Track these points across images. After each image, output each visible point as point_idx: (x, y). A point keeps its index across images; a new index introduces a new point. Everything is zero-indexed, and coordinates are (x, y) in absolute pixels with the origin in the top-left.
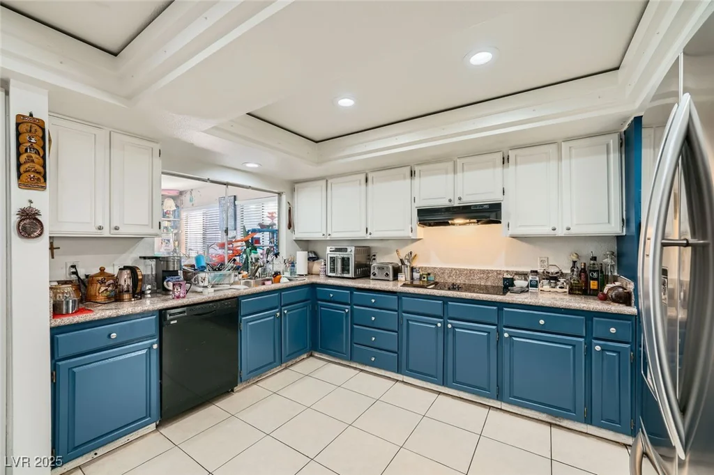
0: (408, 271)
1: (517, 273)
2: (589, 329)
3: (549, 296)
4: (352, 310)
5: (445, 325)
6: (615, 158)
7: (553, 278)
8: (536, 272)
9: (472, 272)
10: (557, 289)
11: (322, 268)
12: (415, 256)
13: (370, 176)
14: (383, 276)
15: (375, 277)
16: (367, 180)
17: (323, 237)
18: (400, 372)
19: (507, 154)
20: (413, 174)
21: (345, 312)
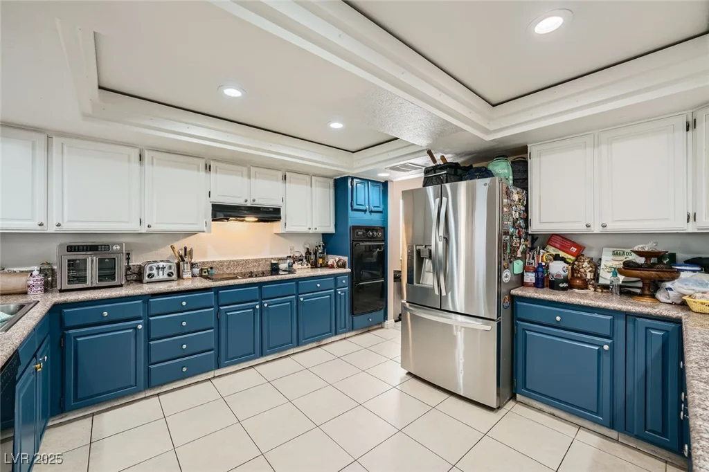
0: (187, 266)
1: (280, 259)
2: (335, 284)
3: (303, 270)
4: (148, 326)
5: (261, 305)
6: (332, 191)
7: (300, 259)
8: (290, 257)
9: (247, 261)
10: (305, 267)
11: (37, 279)
12: (191, 251)
13: (147, 155)
14: (166, 277)
15: (153, 279)
16: (141, 158)
17: (39, 230)
18: (218, 366)
19: (286, 173)
20: (208, 168)
21: (136, 328)
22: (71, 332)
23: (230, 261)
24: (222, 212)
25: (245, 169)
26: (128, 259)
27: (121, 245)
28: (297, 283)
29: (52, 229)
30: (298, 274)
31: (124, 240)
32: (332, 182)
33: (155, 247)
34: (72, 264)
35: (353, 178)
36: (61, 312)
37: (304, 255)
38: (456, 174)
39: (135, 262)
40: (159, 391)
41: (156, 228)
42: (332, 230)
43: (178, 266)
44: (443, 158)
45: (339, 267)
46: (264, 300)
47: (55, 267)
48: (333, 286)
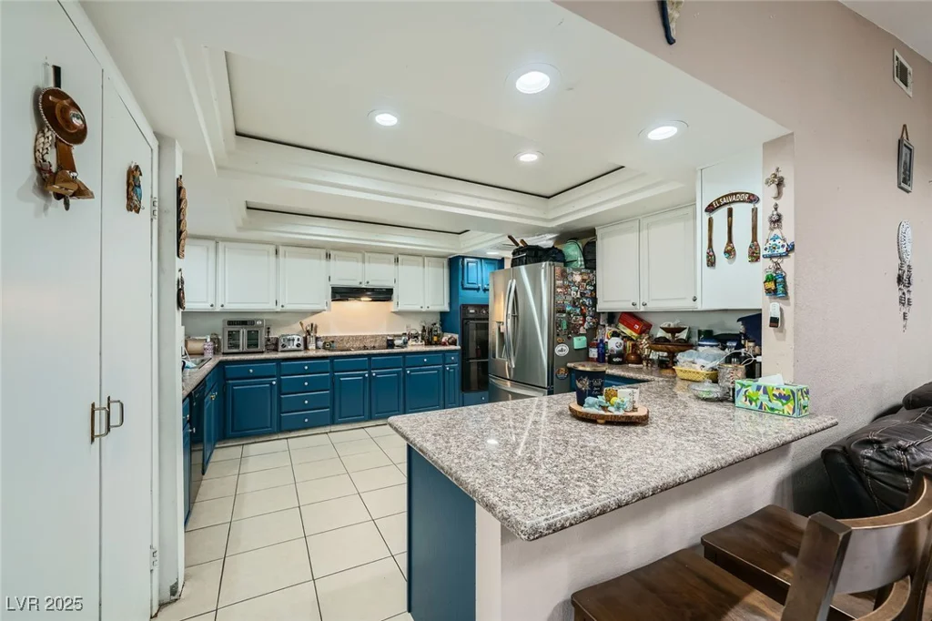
0: (313, 340)
1: (395, 336)
2: (444, 360)
3: (415, 346)
4: (279, 381)
5: (370, 374)
6: (446, 271)
7: (416, 337)
8: (406, 334)
10: (419, 343)
11: (209, 345)
12: (316, 327)
13: (281, 249)
14: (295, 347)
15: (285, 349)
16: (277, 252)
17: (210, 309)
18: (333, 423)
19: (397, 257)
20: (328, 256)
21: (271, 384)
22: (230, 382)
23: (349, 337)
24: (341, 294)
25: (360, 256)
26: (269, 332)
27: (262, 321)
28: (404, 357)
29: (218, 309)
30: (409, 349)
31: (265, 317)
32: (445, 262)
33: (288, 324)
34: (230, 334)
35: (463, 257)
36: (224, 368)
37: (420, 333)
38: (536, 255)
39: (274, 335)
40: (287, 436)
41: (288, 307)
42: (446, 308)
43: (305, 339)
44: (522, 241)
45: (450, 344)
46: (374, 369)
47: (220, 337)
48: (441, 362)
